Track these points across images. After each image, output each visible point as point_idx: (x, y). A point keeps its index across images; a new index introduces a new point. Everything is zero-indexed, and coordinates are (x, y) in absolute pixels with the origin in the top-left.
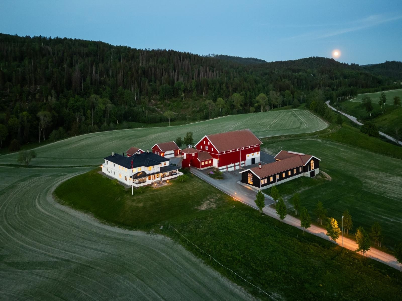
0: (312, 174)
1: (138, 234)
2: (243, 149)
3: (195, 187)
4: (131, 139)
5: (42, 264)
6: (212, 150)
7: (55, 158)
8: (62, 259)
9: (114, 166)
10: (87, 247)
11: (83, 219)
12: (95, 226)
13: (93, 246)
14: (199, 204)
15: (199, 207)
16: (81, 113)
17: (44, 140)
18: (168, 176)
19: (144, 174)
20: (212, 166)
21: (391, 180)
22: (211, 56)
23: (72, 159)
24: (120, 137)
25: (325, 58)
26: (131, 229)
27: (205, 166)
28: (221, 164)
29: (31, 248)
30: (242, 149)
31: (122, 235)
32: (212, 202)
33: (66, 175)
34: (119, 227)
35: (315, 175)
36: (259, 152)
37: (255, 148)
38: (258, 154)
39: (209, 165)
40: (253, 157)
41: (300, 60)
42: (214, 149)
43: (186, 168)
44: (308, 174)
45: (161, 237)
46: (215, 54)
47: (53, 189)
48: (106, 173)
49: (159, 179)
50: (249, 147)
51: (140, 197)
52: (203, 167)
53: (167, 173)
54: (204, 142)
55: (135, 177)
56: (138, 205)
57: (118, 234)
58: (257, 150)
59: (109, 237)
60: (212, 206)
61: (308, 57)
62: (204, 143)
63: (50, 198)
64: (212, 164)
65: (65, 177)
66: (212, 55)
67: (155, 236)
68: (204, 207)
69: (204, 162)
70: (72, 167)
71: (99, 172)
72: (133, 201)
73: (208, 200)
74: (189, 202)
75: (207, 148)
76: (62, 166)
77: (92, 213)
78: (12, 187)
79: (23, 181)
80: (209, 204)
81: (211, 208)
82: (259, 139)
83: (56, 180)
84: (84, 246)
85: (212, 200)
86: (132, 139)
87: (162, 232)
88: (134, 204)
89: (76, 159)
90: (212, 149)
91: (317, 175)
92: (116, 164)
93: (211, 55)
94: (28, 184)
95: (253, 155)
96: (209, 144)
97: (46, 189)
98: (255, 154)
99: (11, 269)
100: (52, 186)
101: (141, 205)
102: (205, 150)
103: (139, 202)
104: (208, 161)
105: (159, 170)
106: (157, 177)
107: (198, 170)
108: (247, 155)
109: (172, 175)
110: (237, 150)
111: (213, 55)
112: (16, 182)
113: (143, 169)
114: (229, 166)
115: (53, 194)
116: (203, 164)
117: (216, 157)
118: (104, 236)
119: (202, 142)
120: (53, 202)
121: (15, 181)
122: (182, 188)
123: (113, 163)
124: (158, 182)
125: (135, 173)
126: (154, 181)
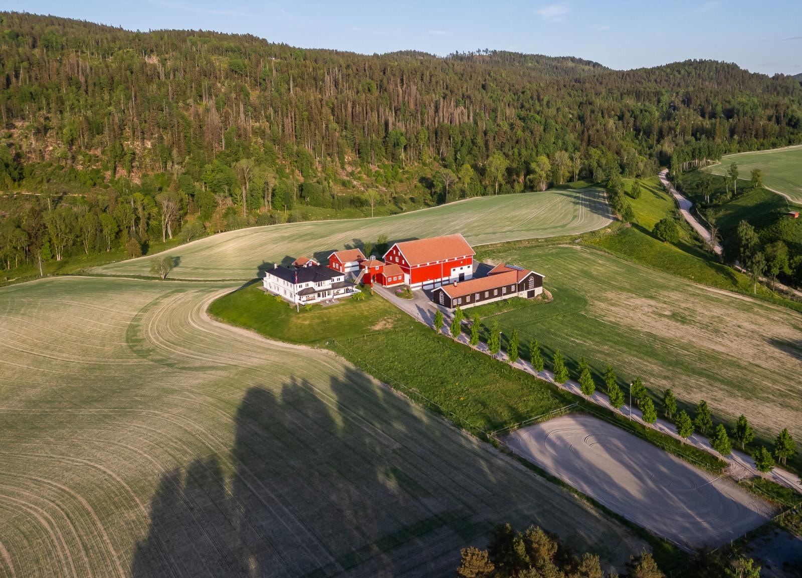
0: (531, 294)
1: (303, 348)
2: (447, 261)
3: (371, 307)
4: (304, 240)
5: (212, 368)
6: (403, 263)
7: (196, 268)
8: (230, 364)
9: (278, 281)
10: (252, 357)
11: (246, 335)
12: (258, 341)
13: (258, 356)
14: (373, 323)
15: (373, 327)
16: (224, 192)
17: (171, 238)
18: (342, 293)
19: (311, 291)
20: (402, 284)
21: (631, 302)
22: (482, 53)
23: (221, 269)
24: (289, 237)
25: (720, 62)
26: (295, 344)
27: (393, 282)
28: (413, 281)
29: (198, 357)
30: (445, 261)
31: (286, 348)
32: (388, 322)
33: (217, 290)
34: (283, 342)
35: (536, 295)
36: (471, 266)
37: (464, 261)
38: (469, 267)
39: (398, 281)
40: (462, 272)
41: (664, 66)
42: (405, 262)
43: (367, 285)
44: (524, 294)
45: (325, 351)
46: (491, 49)
47: (206, 307)
48: (269, 288)
49: (330, 297)
50: (456, 259)
51: (306, 315)
52: (389, 284)
53: (342, 290)
54: (394, 251)
55: (301, 294)
56: (303, 322)
57: (282, 347)
58: (467, 262)
59: (273, 350)
60: (387, 326)
61: (682, 61)
62: (394, 253)
63: (205, 316)
64: (403, 280)
65: (217, 293)
66: (484, 51)
67: (319, 351)
68: (377, 327)
69: (392, 277)
70: (223, 281)
71: (260, 288)
72: (299, 318)
73: (385, 320)
74: (363, 321)
75: (397, 260)
76: (209, 279)
77: (255, 329)
78: (155, 304)
79: (166, 297)
80: (385, 325)
81: (386, 328)
82: (473, 248)
83: (207, 297)
84: (249, 356)
85: (390, 320)
86: (307, 240)
87: (327, 348)
88: (299, 321)
89: (226, 269)
90: (403, 261)
91: (538, 295)
92: (279, 279)
93: (482, 51)
94: (174, 300)
95: (462, 269)
96: (399, 255)
97: (197, 307)
98: (465, 267)
99: (184, 371)
100: (203, 304)
101: (307, 322)
102: (395, 263)
103: (305, 320)
104: (397, 276)
105: (330, 287)
106: (329, 295)
107: (385, 288)
108: (452, 270)
109: (347, 292)
110: (438, 263)
111: (486, 51)
112: (158, 299)
113: (311, 284)
114: (425, 283)
115: (206, 312)
116: (390, 280)
117: (407, 271)
118: (268, 349)
119: (392, 251)
120: (209, 319)
121: (156, 297)
122: (355, 308)
123: (276, 277)
124: (330, 301)
125: (301, 289)
126: (324, 298)
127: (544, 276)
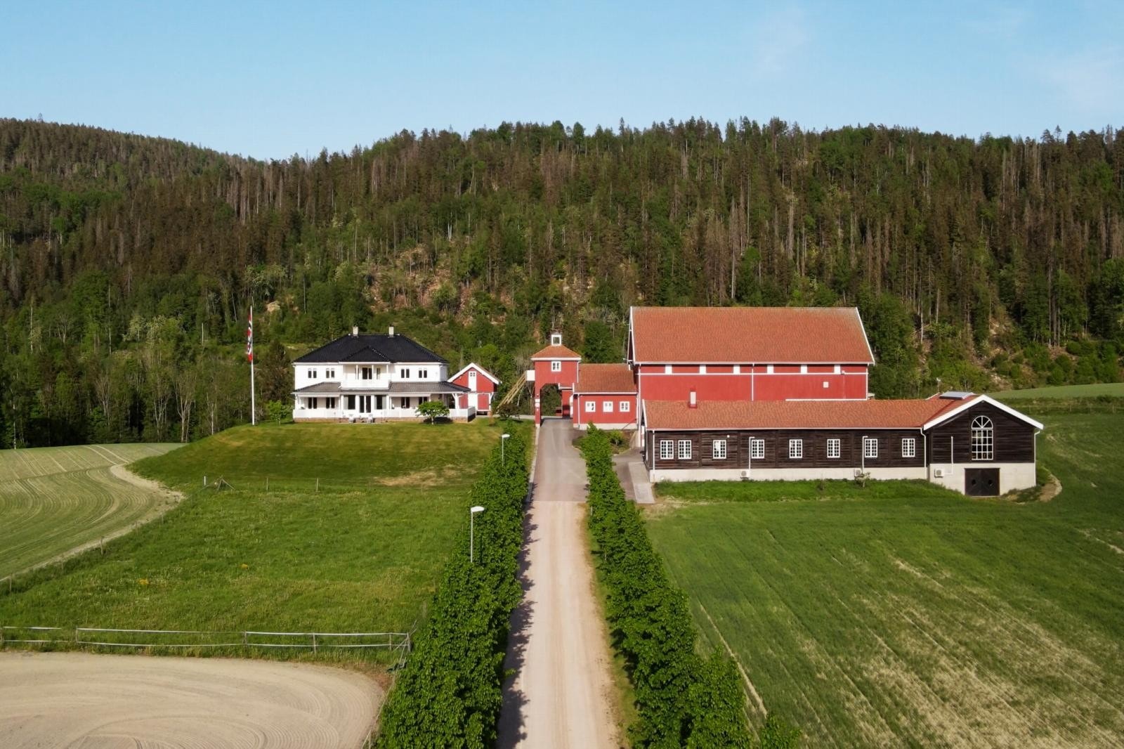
0: (982, 482)
2: (771, 371)
14: (398, 472)
20: (632, 426)
27: (600, 416)
30: (764, 368)
32: (442, 476)
35: (1003, 492)
37: (835, 379)
39: (618, 416)
44: (952, 476)
50: (804, 371)
51: (257, 430)
52: (590, 418)
64: (633, 414)
68: (397, 481)
69: (599, 401)
73: (440, 470)
74: (377, 464)
80: (426, 480)
81: (416, 486)
85: (452, 473)
88: (224, 439)
101: (238, 443)
103: (241, 438)
104: (615, 400)
105: (385, 386)
110: (738, 371)
125: (313, 382)
126: (365, 415)
127: (1040, 426)
